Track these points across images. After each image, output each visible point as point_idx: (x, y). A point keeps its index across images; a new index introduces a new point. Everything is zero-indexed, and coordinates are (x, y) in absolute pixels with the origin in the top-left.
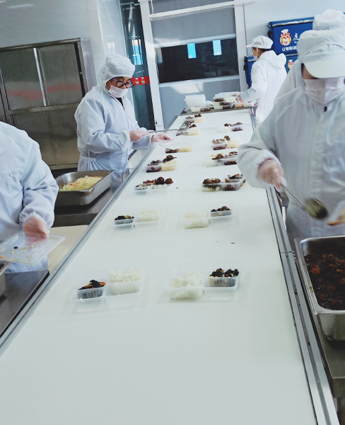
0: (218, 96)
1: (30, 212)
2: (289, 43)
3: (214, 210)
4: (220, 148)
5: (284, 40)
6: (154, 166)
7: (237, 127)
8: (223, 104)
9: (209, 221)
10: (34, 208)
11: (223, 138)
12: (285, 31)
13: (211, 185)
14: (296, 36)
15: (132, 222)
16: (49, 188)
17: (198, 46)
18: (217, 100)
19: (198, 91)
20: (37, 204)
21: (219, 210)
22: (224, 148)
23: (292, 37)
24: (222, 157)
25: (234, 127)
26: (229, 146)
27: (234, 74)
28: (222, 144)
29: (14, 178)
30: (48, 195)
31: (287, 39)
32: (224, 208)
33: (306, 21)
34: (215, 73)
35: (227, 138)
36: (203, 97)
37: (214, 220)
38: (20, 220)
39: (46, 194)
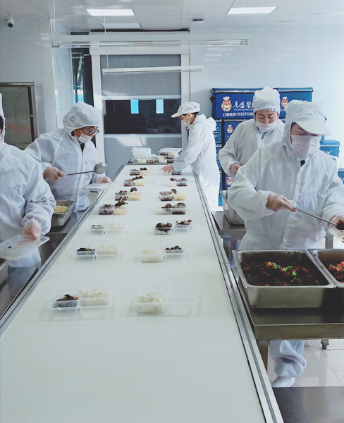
0: (162, 151)
1: (30, 218)
2: (229, 110)
3: (167, 249)
4: (167, 200)
5: (225, 106)
6: (106, 209)
7: (182, 182)
8: (168, 158)
9: (164, 257)
10: (34, 215)
11: (170, 191)
12: (226, 98)
13: (163, 228)
14: (236, 104)
15: (93, 254)
16: (48, 201)
17: (141, 103)
18: (162, 154)
19: (141, 145)
20: (36, 213)
21: (172, 249)
22: (171, 200)
23: (233, 104)
24: (171, 207)
25: (179, 183)
26: (175, 198)
27: (176, 133)
28: (170, 196)
29: (19, 191)
30: (47, 206)
31: (228, 106)
32: (177, 247)
33: (245, 91)
34: (157, 130)
35: (174, 191)
36: (149, 150)
37: (167, 256)
38: (22, 224)
39: (44, 206)
